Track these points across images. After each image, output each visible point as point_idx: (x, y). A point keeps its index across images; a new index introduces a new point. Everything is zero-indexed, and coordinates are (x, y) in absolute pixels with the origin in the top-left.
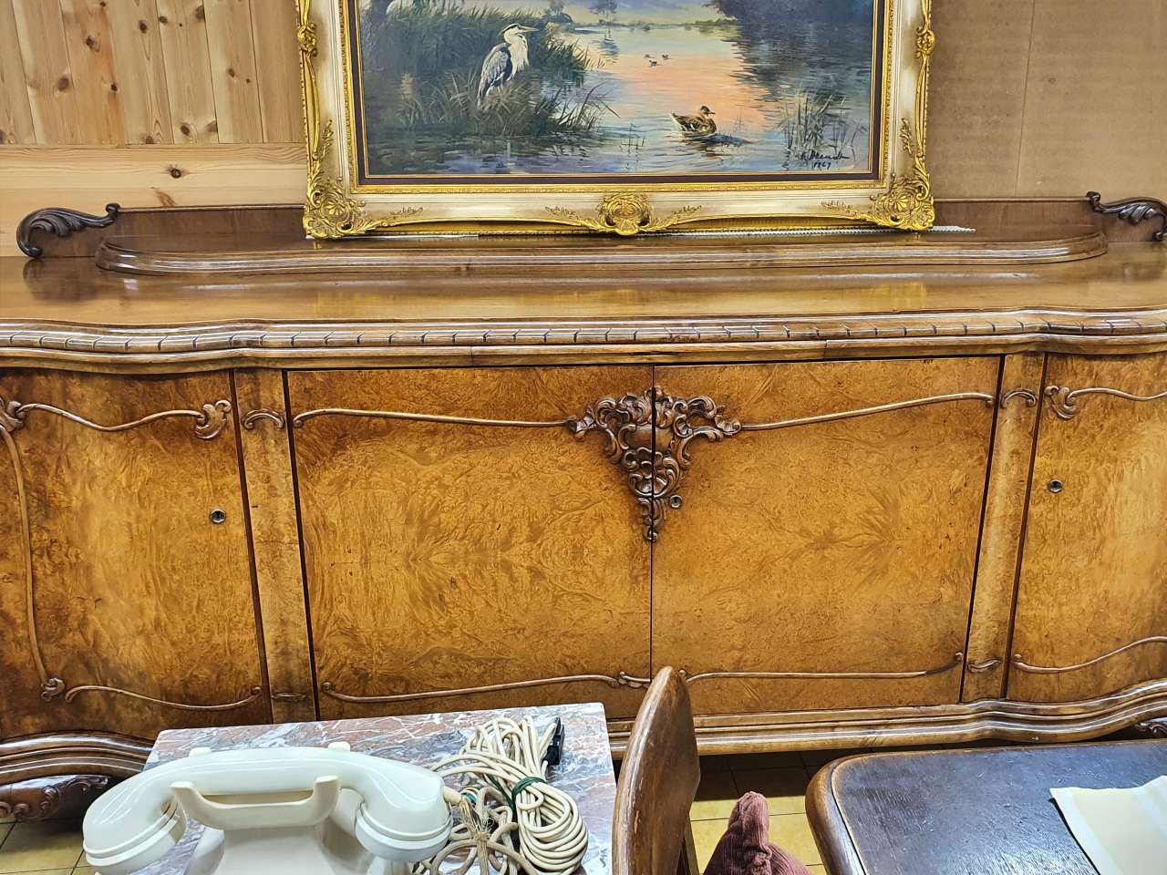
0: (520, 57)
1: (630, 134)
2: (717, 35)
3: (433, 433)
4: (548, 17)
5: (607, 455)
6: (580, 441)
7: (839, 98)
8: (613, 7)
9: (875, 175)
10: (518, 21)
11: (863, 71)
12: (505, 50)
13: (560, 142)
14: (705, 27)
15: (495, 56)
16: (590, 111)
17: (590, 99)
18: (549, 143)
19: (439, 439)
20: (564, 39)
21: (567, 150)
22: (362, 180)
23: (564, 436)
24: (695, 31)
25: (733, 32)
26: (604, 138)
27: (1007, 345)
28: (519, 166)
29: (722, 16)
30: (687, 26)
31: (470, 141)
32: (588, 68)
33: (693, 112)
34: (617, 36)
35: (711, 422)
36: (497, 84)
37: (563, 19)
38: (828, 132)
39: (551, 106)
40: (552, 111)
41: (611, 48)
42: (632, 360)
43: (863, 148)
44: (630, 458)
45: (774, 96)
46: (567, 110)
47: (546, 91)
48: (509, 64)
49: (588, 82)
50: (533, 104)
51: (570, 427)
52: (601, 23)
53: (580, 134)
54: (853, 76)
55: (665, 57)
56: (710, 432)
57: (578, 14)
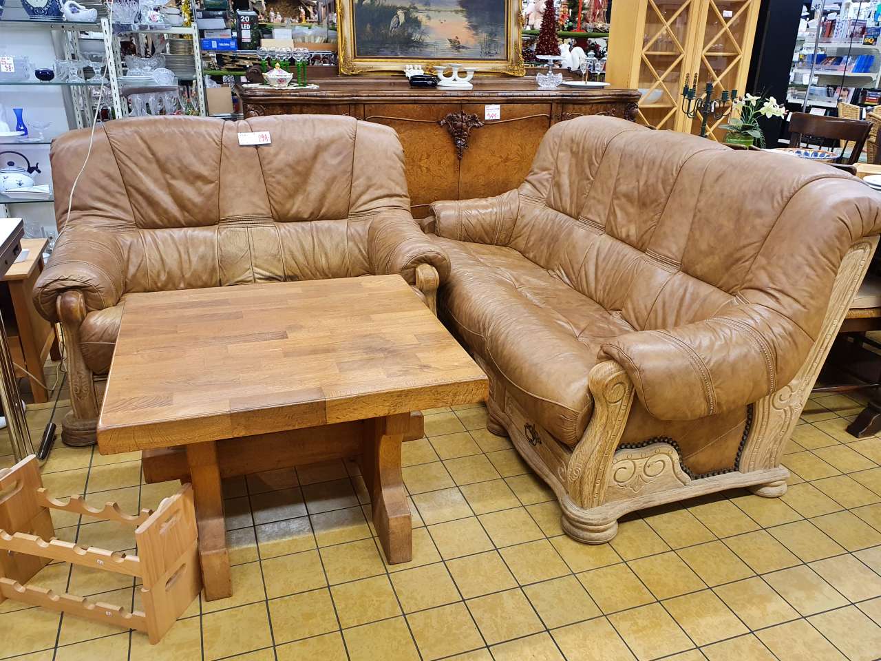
0: (402, 19)
1: (434, 44)
2: (460, 15)
3: (402, 124)
4: (410, 7)
5: (449, 132)
6: (441, 127)
9: (507, 60)
10: (402, 8)
11: (503, 27)
13: (414, 46)
14: (457, 12)
15: (395, 19)
18: (410, 47)
19: (404, 126)
20: (415, 14)
21: (416, 49)
22: (355, 57)
23: (438, 125)
24: (454, 13)
25: (465, 14)
26: (427, 45)
27: (553, 100)
30: (451, 11)
31: (387, 45)
32: (422, 24)
35: (477, 122)
36: (395, 28)
37: (415, 8)
42: (456, 102)
43: (503, 50)
44: (455, 132)
45: (476, 34)
47: (410, 31)
48: (399, 23)
49: (423, 28)
54: (500, 29)
56: (476, 125)
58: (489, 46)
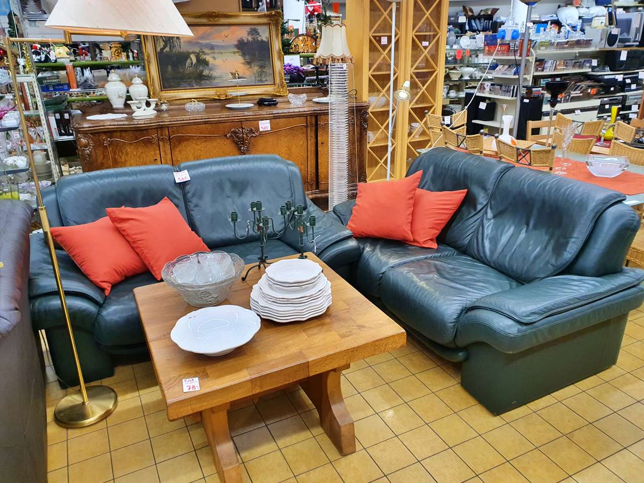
0: (194, 61)
1: (220, 77)
2: (237, 55)
3: (198, 139)
4: (200, 52)
5: (234, 141)
6: (228, 139)
7: (265, 67)
8: (214, 49)
9: (274, 84)
11: (270, 61)
12: (191, 59)
13: (205, 79)
14: (234, 53)
15: (189, 61)
16: (211, 72)
17: (211, 70)
18: (203, 80)
19: (199, 140)
20: (204, 57)
21: (207, 81)
22: (162, 90)
23: (225, 138)
24: (232, 54)
25: (240, 54)
26: (215, 78)
27: (307, 114)
28: (196, 85)
29: (238, 50)
30: (231, 53)
31: (185, 80)
32: (210, 63)
33: (234, 71)
34: (215, 55)
35: (254, 133)
36: (190, 67)
37: (203, 52)
38: (263, 75)
39: (202, 72)
40: (203, 72)
41: (214, 58)
42: (237, 120)
44: (239, 142)
45: (251, 67)
46: (206, 72)
47: (201, 68)
48: (192, 63)
49: (210, 66)
50: (198, 71)
51: (226, 136)
52: (212, 53)
53: (209, 78)
54: (267, 62)
55: (226, 60)
56: (254, 135)
57: (206, 51)
58: (261, 75)
